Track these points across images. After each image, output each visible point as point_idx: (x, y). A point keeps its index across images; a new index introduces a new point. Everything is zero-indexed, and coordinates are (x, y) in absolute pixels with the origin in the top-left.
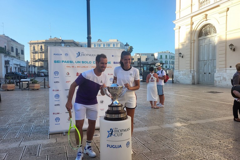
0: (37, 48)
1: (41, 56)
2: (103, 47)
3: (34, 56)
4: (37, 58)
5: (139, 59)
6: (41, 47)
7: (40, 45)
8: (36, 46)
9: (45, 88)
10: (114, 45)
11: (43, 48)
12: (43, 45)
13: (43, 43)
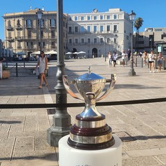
0: (14, 23)
1: (19, 33)
2: (106, 19)
3: (10, 34)
4: (13, 37)
5: (152, 37)
6: (19, 21)
7: (16, 20)
8: (12, 20)
9: (17, 76)
10: (115, 17)
11: (21, 23)
12: (21, 19)
13: (21, 16)
